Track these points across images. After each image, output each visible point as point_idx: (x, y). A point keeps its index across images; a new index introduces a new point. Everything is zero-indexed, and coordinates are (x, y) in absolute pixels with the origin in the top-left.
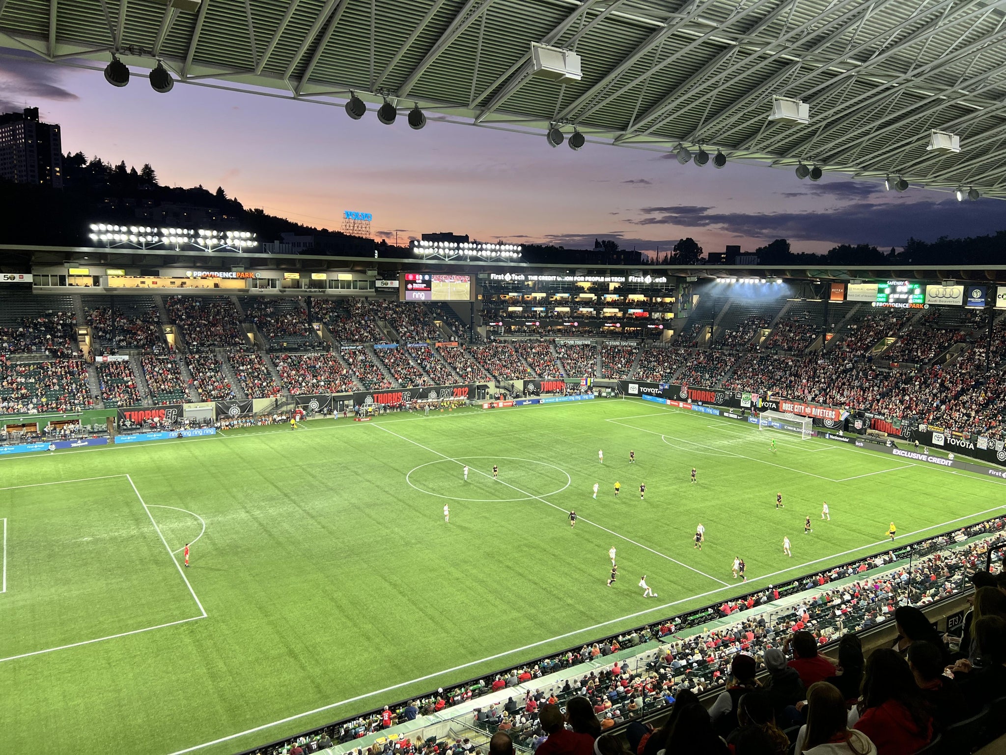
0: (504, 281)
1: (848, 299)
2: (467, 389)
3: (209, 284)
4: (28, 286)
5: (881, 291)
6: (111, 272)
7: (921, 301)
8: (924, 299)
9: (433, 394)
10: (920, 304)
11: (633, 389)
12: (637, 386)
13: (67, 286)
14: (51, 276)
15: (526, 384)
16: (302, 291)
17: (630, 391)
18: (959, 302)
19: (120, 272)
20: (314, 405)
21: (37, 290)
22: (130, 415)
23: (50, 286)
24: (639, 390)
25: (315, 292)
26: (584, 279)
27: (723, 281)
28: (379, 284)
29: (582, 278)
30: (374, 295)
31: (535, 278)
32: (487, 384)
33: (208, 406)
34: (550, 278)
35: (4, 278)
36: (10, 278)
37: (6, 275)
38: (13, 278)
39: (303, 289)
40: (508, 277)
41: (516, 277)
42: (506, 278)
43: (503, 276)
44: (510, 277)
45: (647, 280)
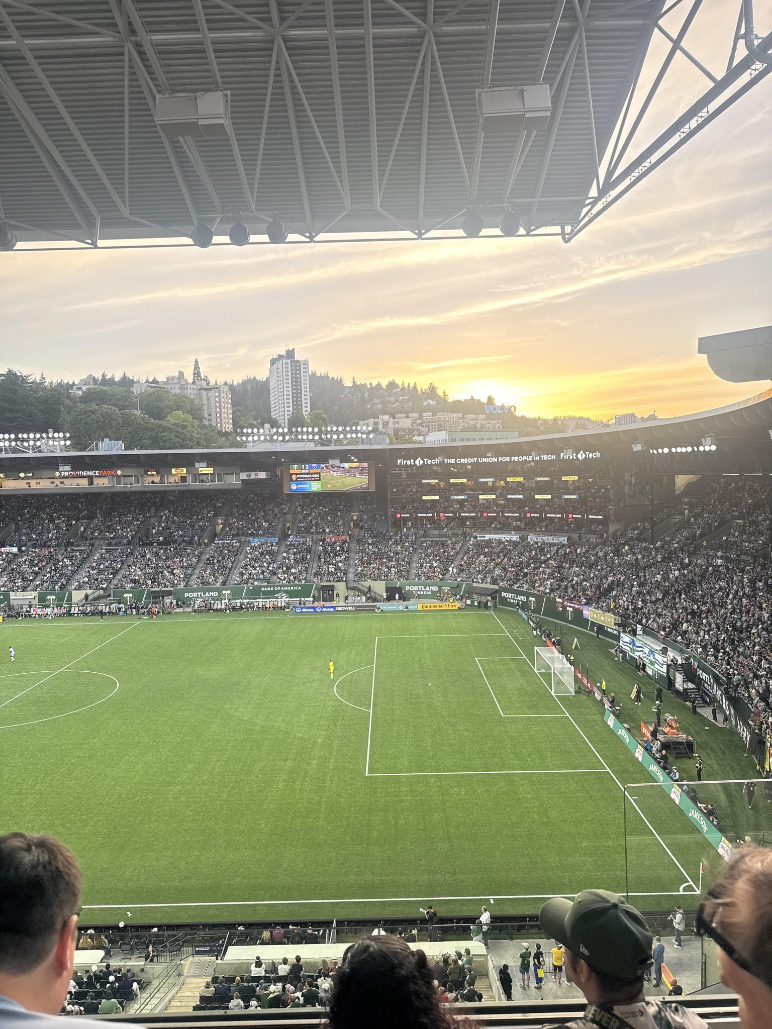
0: (415, 466)
19: (2, 475)
25: (177, 486)
26: (510, 459)
27: (655, 452)
28: (243, 476)
29: (508, 459)
30: (240, 487)
31: (453, 461)
32: (335, 584)
33: (31, 595)
34: (471, 460)
39: (166, 484)
40: (419, 462)
41: (429, 462)
42: (417, 463)
43: (412, 461)
44: (422, 462)
45: (580, 457)
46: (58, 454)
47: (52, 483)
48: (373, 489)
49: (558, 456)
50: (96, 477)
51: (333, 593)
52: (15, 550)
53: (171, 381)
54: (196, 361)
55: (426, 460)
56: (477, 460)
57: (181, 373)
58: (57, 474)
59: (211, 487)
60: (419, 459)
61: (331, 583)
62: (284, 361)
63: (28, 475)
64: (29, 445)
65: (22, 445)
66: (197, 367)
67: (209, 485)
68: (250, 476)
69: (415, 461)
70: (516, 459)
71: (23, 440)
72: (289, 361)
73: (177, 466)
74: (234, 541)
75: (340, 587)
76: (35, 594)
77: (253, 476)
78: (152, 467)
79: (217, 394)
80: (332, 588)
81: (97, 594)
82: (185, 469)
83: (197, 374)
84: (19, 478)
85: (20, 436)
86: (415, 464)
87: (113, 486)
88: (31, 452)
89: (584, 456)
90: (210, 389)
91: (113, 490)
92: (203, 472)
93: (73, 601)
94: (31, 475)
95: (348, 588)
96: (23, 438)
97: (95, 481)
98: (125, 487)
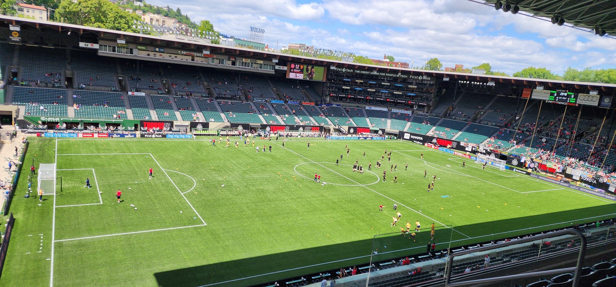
0: (342, 72)
1: (533, 97)
2: (319, 128)
3: (189, 59)
4: (96, 50)
5: (552, 94)
6: (139, 48)
7: (574, 102)
8: (576, 101)
9: (301, 129)
10: (573, 103)
11: (407, 136)
12: (409, 135)
13: (116, 53)
14: (109, 46)
16: (237, 67)
17: (405, 137)
18: (596, 104)
19: (144, 48)
20: (240, 128)
21: (101, 53)
23: (108, 52)
24: (410, 137)
25: (242, 68)
26: (385, 75)
27: (462, 82)
28: (277, 67)
29: (384, 74)
30: (274, 73)
31: (359, 72)
34: (367, 73)
35: (82, 45)
36: (85, 45)
37: (84, 43)
38: (87, 45)
39: (238, 66)
40: (344, 70)
42: (343, 70)
43: (341, 69)
45: (419, 78)
47: (170, 56)
48: (324, 81)
49: (409, 77)
50: (201, 57)
52: (144, 94)
55: (347, 69)
56: (370, 73)
58: (179, 52)
63: (161, 50)
67: (259, 70)
68: (280, 68)
70: (388, 75)
73: (247, 57)
74: (263, 100)
78: (232, 56)
81: (224, 125)
82: (249, 60)
84: (153, 51)
89: (422, 78)
92: (258, 62)
94: (163, 50)
97: (196, 59)
98: (216, 65)
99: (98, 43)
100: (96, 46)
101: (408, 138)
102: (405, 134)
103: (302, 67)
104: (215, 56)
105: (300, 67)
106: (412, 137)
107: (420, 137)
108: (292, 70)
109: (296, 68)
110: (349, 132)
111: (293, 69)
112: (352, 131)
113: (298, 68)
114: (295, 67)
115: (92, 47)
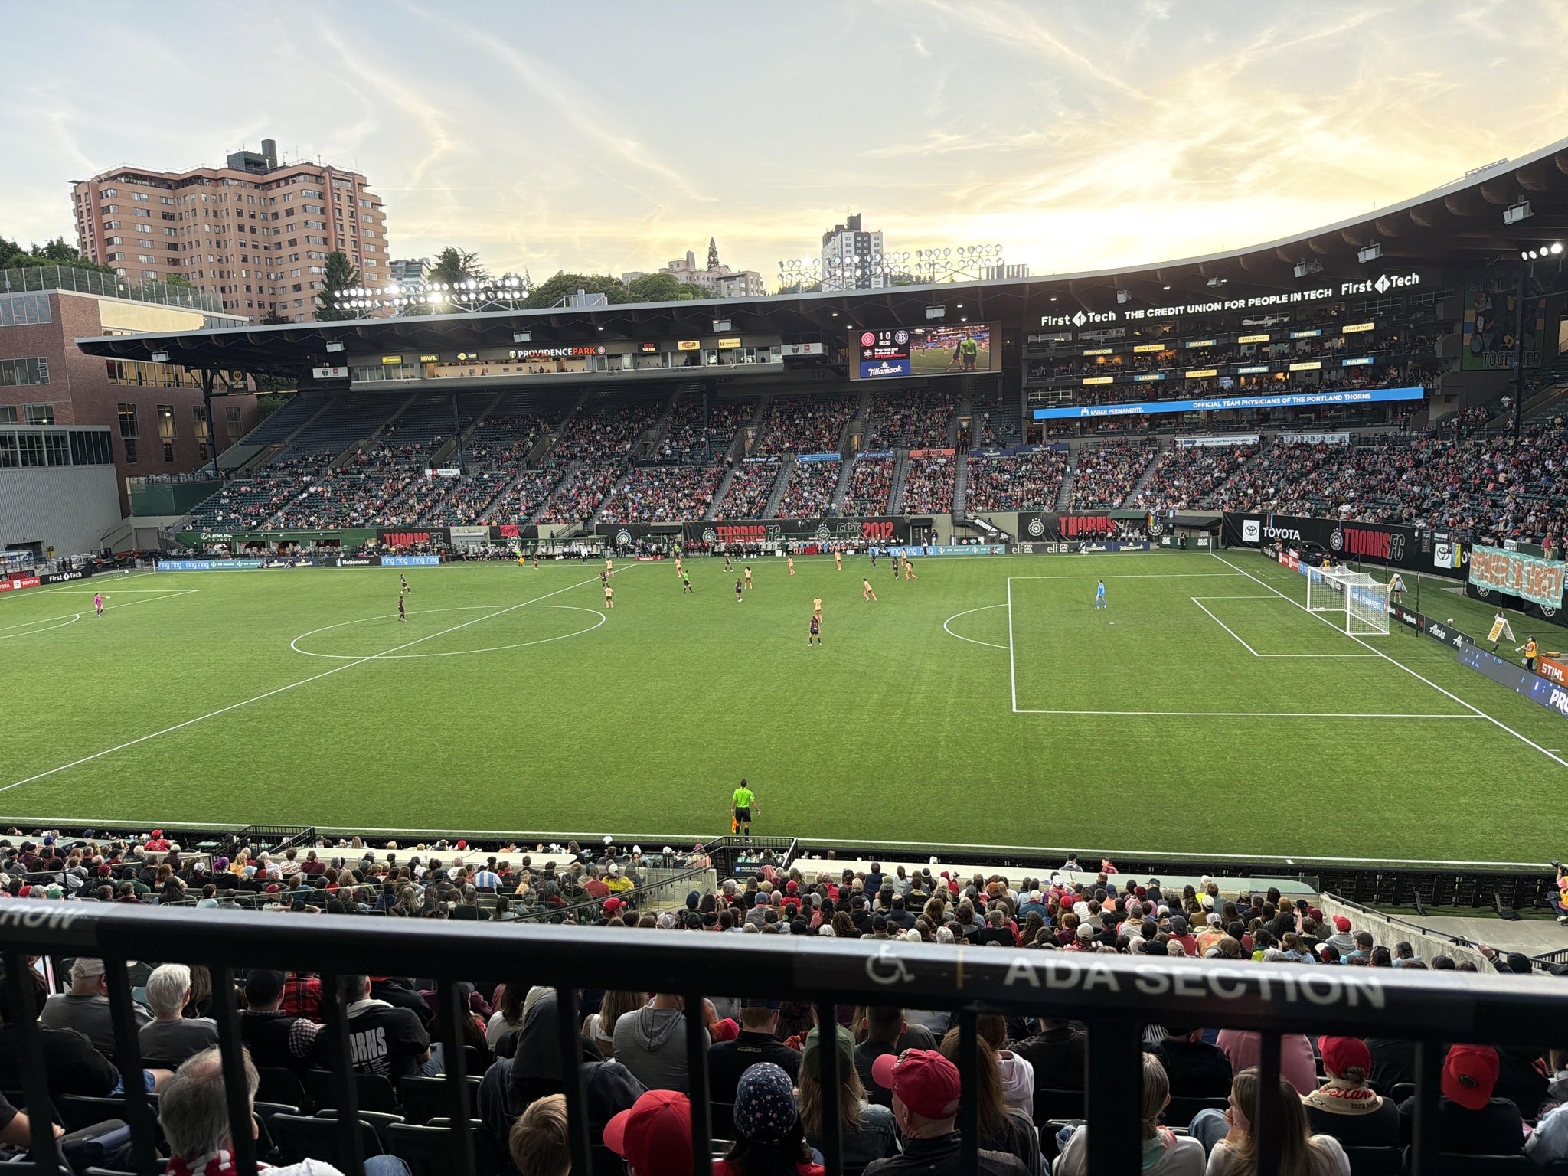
0: (1071, 328)
2: (890, 525)
3: (552, 367)
4: (346, 381)
6: (424, 358)
9: (823, 530)
11: (1251, 531)
12: (1256, 524)
13: (385, 380)
14: (368, 368)
15: (1024, 521)
17: (1246, 537)
19: (434, 358)
20: (624, 538)
21: (356, 385)
22: (390, 537)
23: (370, 381)
24: (1262, 532)
25: (686, 370)
26: (1247, 304)
28: (787, 350)
29: (1241, 304)
30: (781, 369)
31: (1140, 314)
32: (934, 517)
33: (480, 531)
34: (1173, 311)
35: (317, 373)
36: (323, 373)
37: (321, 370)
38: (327, 373)
39: (670, 367)
40: (1079, 319)
41: (1098, 318)
42: (1076, 321)
43: (1067, 318)
44: (1084, 319)
45: (1379, 286)
46: (511, 312)
47: (506, 370)
48: (997, 369)
49: (1337, 290)
50: (569, 358)
51: (929, 531)
52: (456, 472)
53: (675, 268)
54: (712, 243)
55: (1091, 315)
56: (1185, 310)
57: (690, 255)
58: (512, 353)
59: (737, 371)
60: (1080, 313)
61: (928, 516)
62: (845, 234)
63: (470, 356)
64: (469, 300)
65: (460, 300)
66: (713, 253)
67: (733, 366)
68: (798, 349)
69: (1072, 317)
70: (1257, 302)
71: (461, 292)
72: (852, 234)
73: (686, 339)
74: (773, 459)
75: (942, 522)
76: (485, 529)
77: (801, 350)
78: (649, 341)
79: (743, 285)
80: (928, 524)
81: (573, 530)
82: (697, 343)
83: (713, 262)
84: (458, 363)
85: (456, 286)
86: (1072, 324)
87: (593, 372)
88: (472, 311)
90: (733, 278)
91: (594, 378)
92: (725, 346)
93: (540, 537)
94: (474, 356)
95: (955, 524)
96: (460, 289)
97: (567, 365)
98: (611, 374)
99: (345, 365)
100: (343, 372)
101: (1256, 538)
102: (1247, 523)
103: (902, 337)
104: (601, 350)
105: (892, 340)
106: (1272, 532)
107: (1291, 531)
108: (868, 353)
109: (881, 343)
110: (1025, 535)
111: (872, 348)
112: (1036, 528)
113: (888, 343)
114: (877, 339)
115: (335, 375)
